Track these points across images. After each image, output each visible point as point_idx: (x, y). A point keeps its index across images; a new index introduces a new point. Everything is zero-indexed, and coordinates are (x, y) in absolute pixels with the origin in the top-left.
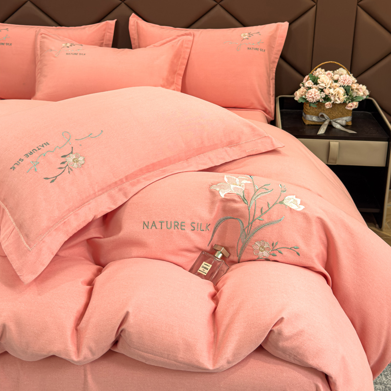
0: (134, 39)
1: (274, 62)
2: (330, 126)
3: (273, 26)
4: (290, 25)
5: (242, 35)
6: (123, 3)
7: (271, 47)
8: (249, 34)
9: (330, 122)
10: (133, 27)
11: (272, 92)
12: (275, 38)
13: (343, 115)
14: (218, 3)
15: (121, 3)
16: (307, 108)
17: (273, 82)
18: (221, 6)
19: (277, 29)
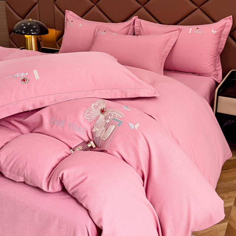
6: (143, 7)
14: (199, 7)
15: (142, 7)
18: (201, 9)
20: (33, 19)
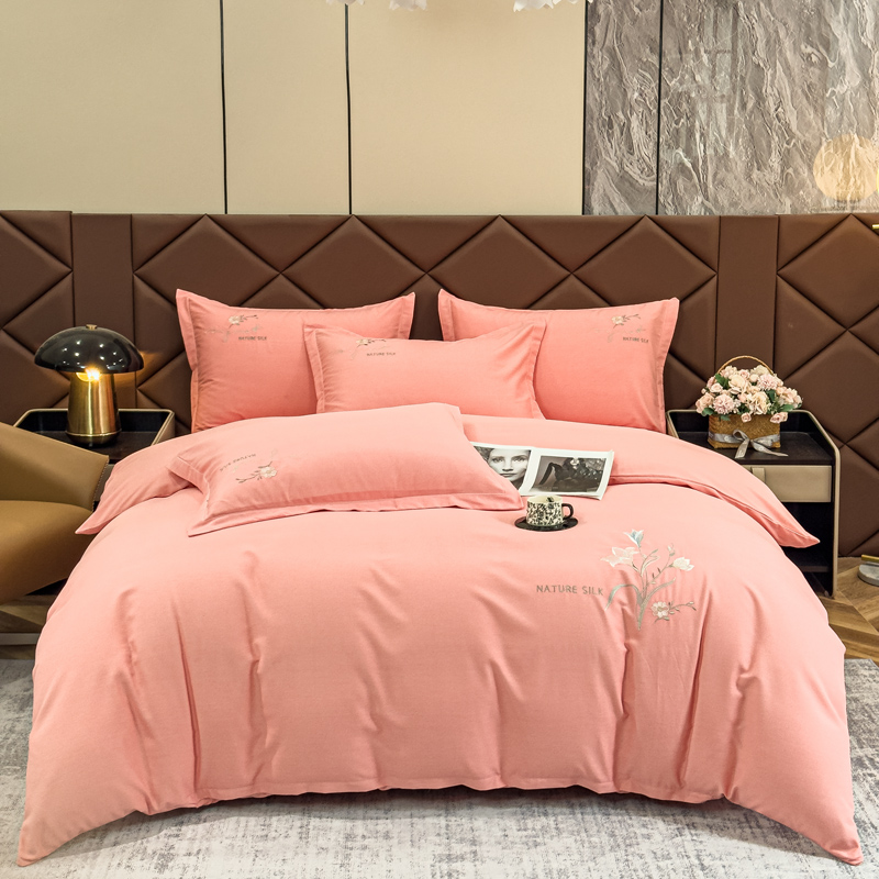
0: (447, 327)
1: (660, 358)
2: (751, 449)
3: (658, 304)
4: (681, 302)
5: (614, 319)
6: (427, 276)
7: (655, 335)
8: (624, 317)
9: (750, 443)
10: (446, 309)
11: (661, 403)
12: (661, 323)
13: (767, 433)
14: (571, 272)
15: (424, 275)
16: (715, 424)
17: (661, 388)
18: (576, 277)
19: (663, 309)
20: (99, 326)
